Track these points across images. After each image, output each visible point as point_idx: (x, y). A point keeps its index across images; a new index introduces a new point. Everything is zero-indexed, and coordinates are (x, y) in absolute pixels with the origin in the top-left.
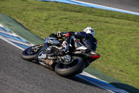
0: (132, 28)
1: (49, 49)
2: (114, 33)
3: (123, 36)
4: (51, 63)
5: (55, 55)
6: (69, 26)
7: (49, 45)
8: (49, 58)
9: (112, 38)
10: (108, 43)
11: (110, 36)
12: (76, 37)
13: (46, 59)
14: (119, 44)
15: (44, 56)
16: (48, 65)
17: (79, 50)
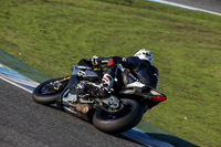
0: (112, 15)
1: (80, 86)
2: (83, 22)
3: (98, 26)
4: (86, 109)
5: (91, 97)
6: (11, 9)
7: (79, 79)
8: (82, 100)
9: (79, 30)
10: (74, 37)
11: (77, 27)
12: (124, 64)
13: (76, 102)
14: (91, 39)
15: (72, 98)
16: (81, 112)
17: (131, 88)
